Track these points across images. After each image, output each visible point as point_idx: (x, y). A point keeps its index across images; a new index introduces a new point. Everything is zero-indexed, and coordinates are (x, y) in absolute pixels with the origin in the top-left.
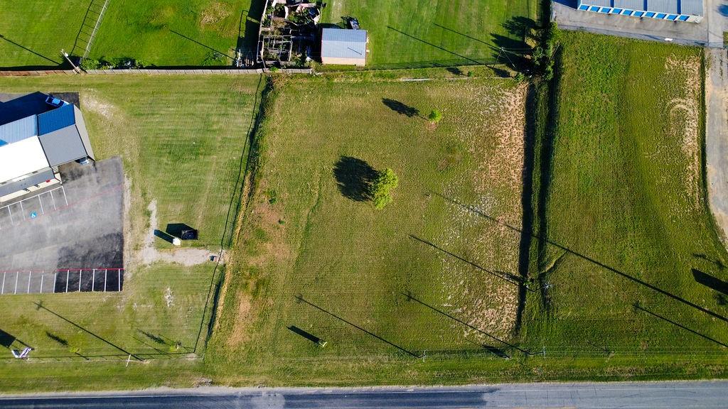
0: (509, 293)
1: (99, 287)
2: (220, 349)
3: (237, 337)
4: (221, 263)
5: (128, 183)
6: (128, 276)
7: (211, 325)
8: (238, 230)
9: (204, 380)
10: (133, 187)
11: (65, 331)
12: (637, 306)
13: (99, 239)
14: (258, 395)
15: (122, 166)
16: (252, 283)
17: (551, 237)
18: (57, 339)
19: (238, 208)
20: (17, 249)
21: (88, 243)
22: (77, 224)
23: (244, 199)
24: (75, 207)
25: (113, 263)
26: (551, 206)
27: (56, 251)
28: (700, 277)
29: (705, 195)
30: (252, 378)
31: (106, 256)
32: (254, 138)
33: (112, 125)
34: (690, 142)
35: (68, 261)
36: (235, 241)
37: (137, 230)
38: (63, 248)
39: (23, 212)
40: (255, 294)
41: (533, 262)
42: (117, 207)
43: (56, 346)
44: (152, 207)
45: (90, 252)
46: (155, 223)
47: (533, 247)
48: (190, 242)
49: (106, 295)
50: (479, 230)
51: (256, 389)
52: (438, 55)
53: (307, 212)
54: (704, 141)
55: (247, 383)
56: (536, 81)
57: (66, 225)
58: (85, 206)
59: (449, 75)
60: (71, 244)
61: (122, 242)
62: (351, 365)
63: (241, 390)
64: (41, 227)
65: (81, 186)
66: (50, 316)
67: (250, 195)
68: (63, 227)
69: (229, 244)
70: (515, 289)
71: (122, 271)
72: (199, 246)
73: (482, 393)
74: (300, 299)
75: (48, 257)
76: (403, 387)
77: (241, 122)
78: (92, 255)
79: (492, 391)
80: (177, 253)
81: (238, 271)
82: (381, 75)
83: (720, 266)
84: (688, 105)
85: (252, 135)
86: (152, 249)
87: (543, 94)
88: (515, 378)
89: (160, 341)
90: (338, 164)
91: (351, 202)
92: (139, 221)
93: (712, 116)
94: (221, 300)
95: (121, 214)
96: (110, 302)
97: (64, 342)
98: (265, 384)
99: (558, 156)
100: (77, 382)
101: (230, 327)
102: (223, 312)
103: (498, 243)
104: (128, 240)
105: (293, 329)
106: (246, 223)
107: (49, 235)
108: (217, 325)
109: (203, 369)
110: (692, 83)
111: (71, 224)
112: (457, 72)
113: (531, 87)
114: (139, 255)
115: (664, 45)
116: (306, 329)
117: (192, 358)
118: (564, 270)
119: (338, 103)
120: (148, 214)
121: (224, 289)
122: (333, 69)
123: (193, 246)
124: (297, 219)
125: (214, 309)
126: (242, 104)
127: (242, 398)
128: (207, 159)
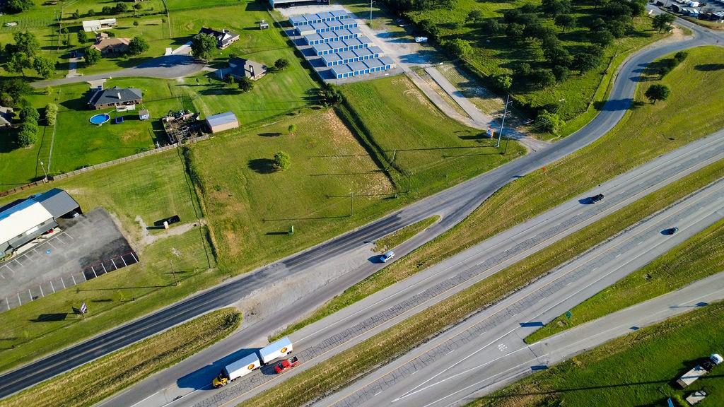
0: (382, 177)
1: (120, 265)
2: (226, 260)
3: (235, 250)
4: (202, 225)
5: (113, 215)
6: (140, 254)
7: (214, 253)
8: (204, 209)
9: (225, 277)
10: (118, 216)
11: (106, 295)
12: (444, 157)
13: (107, 245)
14: (266, 269)
15: (105, 210)
16: (229, 226)
17: (385, 150)
18: (102, 301)
19: (198, 200)
20: (43, 271)
21: (100, 249)
22: (86, 244)
23: (200, 195)
24: (79, 238)
25: (125, 252)
26: (377, 139)
27: (77, 261)
28: (464, 138)
29: (443, 113)
30: (258, 263)
31: (118, 251)
32: (190, 172)
33: (86, 196)
34: (423, 101)
35: (89, 263)
36: (205, 213)
37: (134, 232)
38: (81, 259)
39: (39, 253)
40: (234, 229)
41: (383, 161)
42: (112, 228)
43: (104, 305)
44: (138, 218)
45: (103, 253)
46: (144, 225)
47: (379, 156)
48: (175, 224)
49: (128, 268)
50: (347, 162)
51: (263, 267)
52: (277, 112)
53: (244, 187)
54: (428, 98)
55: (255, 267)
56: (336, 106)
57: (77, 248)
58: (87, 235)
59: (289, 117)
60: (87, 254)
61: (126, 241)
62: (315, 235)
63: (253, 272)
64: (57, 255)
65: (80, 227)
66: (88, 293)
67: (202, 193)
68: (76, 250)
69: (203, 216)
70: (382, 174)
71: (134, 253)
72: (182, 224)
73: (395, 215)
74: (264, 221)
75: (72, 267)
76: (351, 231)
77: (178, 168)
78: (106, 254)
79: (400, 213)
80: (169, 231)
81: (216, 224)
82: (251, 127)
83: (469, 132)
84: (413, 91)
85: (188, 171)
86: (150, 236)
87: (342, 108)
88: (408, 203)
89: (183, 272)
90: (249, 164)
91: (267, 175)
92: (132, 228)
93: (425, 91)
94: (213, 239)
95: (117, 230)
96: (133, 270)
97: (109, 300)
98: (268, 262)
99: (366, 123)
100: (131, 315)
101: (228, 248)
102: (218, 244)
103: (360, 163)
104: (130, 239)
105: (268, 234)
106: (208, 204)
107: (66, 256)
108: (217, 250)
109: (221, 273)
110: (408, 84)
111: (81, 246)
112: (292, 114)
113: (335, 109)
114: (142, 242)
115: (386, 77)
116: (277, 231)
117: (210, 271)
118: (399, 158)
119: (233, 144)
120: (138, 223)
121: (212, 234)
122: (222, 133)
123: (178, 225)
124: (240, 191)
125: (211, 245)
126: (172, 162)
127: (256, 274)
128: (163, 188)
